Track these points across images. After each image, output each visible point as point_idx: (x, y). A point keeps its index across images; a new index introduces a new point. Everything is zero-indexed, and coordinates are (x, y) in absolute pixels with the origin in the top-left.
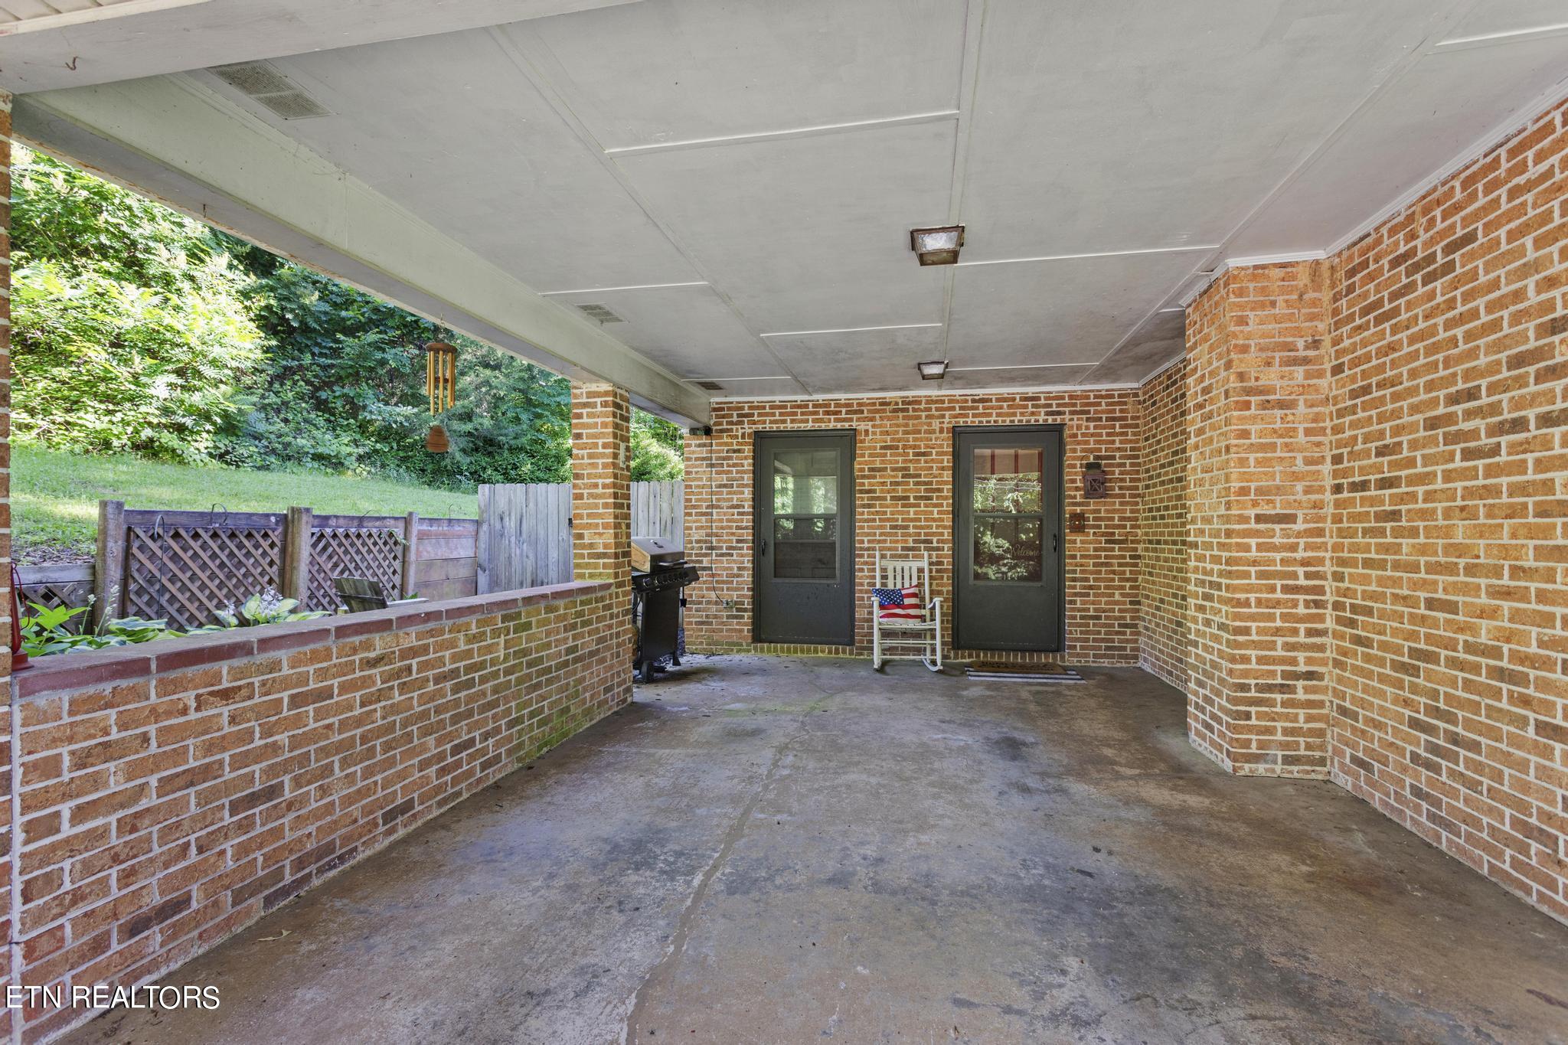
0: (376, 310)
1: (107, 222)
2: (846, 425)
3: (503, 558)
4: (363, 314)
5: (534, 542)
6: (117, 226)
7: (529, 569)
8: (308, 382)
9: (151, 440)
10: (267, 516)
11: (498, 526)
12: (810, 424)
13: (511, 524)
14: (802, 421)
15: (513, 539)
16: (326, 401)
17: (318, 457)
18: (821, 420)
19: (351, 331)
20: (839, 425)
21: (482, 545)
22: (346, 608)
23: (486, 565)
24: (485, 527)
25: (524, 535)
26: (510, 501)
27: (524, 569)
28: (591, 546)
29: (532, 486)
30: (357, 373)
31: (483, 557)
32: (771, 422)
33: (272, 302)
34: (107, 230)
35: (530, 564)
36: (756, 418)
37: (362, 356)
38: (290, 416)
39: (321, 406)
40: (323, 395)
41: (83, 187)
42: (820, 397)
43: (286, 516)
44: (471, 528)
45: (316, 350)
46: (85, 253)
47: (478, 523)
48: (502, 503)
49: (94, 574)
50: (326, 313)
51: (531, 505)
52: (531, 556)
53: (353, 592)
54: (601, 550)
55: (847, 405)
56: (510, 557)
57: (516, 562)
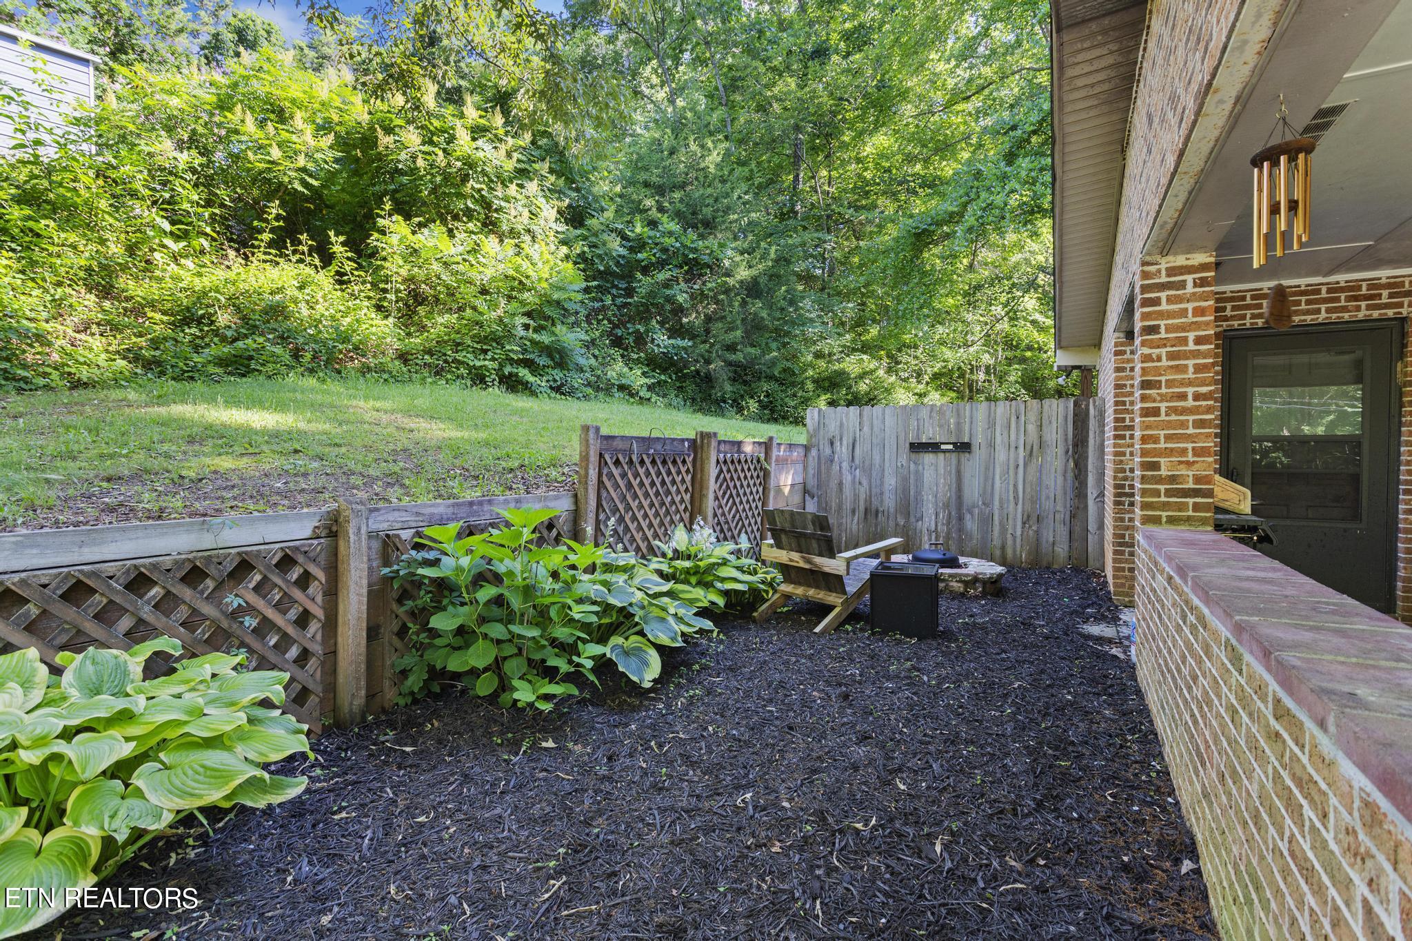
0: (665, 250)
1: (473, 188)
2: (1390, 313)
3: (833, 484)
4: (654, 255)
5: (868, 470)
6: (479, 191)
7: (863, 497)
8: (610, 321)
9: (511, 374)
10: (683, 440)
11: (828, 451)
12: (1323, 315)
13: (843, 450)
14: (1308, 312)
15: (845, 465)
16: (621, 338)
17: (622, 388)
18: (1344, 309)
19: (645, 270)
20: (1376, 314)
21: (811, 472)
22: (772, 541)
23: (815, 491)
24: (814, 452)
25: (857, 461)
26: (842, 425)
27: (856, 497)
28: (1173, 479)
29: (867, 409)
30: (648, 310)
31: (812, 483)
32: (1253, 316)
33: (586, 249)
34: (473, 196)
35: (863, 493)
36: (1228, 313)
37: (652, 294)
38: (597, 352)
39: (617, 342)
40: (619, 332)
41: (458, 159)
42: (1342, 278)
43: (694, 441)
44: (801, 451)
45: (614, 291)
46: (456, 218)
47: (807, 448)
48: (832, 428)
49: (576, 502)
50: (624, 257)
51: (866, 429)
52: (865, 482)
53: (787, 526)
54: (1191, 485)
55: (1388, 286)
56: (840, 484)
57: (847, 491)
